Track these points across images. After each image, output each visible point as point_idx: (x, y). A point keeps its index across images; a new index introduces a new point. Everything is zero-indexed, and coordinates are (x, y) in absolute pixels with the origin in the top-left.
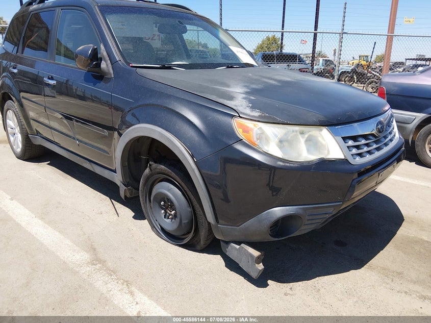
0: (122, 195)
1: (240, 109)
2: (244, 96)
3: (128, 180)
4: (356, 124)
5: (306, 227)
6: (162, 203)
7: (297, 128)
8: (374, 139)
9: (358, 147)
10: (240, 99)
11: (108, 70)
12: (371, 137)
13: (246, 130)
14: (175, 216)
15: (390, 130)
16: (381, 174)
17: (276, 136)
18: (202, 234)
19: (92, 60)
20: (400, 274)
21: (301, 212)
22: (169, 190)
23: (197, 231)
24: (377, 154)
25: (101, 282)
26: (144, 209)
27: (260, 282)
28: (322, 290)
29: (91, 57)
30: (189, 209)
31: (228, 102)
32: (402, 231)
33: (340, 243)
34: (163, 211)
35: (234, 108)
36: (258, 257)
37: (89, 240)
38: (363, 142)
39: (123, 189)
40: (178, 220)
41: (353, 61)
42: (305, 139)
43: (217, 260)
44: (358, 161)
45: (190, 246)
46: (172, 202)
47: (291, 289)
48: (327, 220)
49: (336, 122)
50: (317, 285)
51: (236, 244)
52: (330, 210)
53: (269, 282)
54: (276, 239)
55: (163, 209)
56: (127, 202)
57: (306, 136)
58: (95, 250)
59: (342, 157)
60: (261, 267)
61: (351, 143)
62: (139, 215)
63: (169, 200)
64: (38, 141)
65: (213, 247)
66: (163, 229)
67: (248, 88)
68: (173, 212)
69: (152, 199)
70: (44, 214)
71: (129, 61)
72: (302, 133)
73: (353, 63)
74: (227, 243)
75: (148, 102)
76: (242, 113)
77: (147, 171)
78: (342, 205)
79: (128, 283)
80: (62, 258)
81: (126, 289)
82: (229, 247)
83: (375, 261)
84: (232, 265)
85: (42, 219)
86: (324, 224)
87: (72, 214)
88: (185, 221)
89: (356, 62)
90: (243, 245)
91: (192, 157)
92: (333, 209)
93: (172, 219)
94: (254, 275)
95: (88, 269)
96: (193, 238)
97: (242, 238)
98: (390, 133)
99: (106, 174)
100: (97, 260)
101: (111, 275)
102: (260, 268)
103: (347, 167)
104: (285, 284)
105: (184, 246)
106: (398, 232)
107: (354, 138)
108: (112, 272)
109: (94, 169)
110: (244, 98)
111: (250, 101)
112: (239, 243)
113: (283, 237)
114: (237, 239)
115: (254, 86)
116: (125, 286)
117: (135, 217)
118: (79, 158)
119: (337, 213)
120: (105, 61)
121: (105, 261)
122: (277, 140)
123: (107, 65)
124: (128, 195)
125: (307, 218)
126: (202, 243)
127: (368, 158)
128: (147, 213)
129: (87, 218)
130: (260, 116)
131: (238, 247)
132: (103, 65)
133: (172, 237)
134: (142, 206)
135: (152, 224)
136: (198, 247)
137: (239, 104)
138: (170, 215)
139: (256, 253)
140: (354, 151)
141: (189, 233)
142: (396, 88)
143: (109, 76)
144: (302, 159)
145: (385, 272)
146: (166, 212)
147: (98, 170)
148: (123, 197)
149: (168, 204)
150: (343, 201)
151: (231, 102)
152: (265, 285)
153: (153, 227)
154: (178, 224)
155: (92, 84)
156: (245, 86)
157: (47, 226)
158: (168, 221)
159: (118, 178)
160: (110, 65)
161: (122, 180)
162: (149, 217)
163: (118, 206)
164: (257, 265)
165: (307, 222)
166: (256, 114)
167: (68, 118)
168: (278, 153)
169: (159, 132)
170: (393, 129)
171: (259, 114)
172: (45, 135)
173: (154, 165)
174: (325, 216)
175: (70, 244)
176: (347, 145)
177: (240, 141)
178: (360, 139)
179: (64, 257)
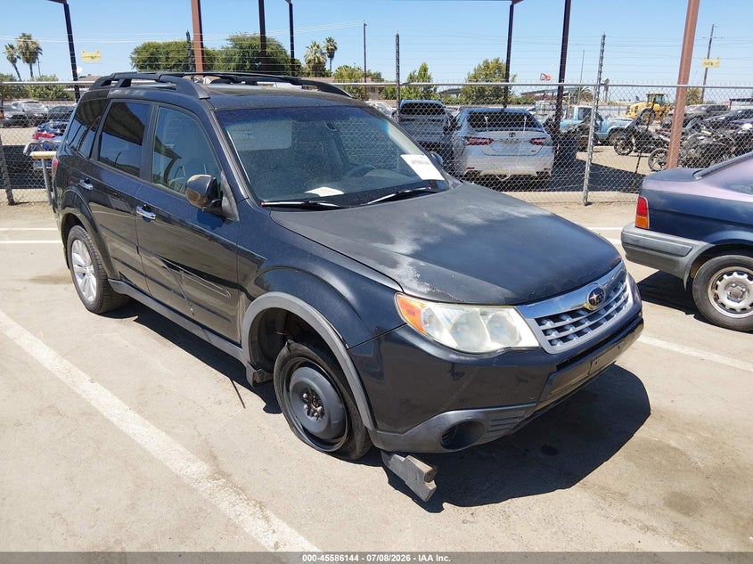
0: (250, 379)
1: (404, 281)
2: (411, 260)
3: (258, 359)
4: (557, 298)
5: (490, 434)
6: (305, 395)
7: (477, 309)
8: (586, 315)
9: (560, 329)
10: (406, 266)
11: (233, 211)
12: (581, 312)
13: (412, 311)
14: (322, 413)
15: (617, 295)
16: (594, 363)
17: (449, 320)
18: (358, 439)
19: (210, 198)
20: (623, 496)
21: (481, 416)
22: (314, 379)
23: (351, 434)
24: (591, 334)
25: (226, 503)
26: (279, 401)
27: (433, 505)
28: (514, 517)
29: (209, 193)
30: (341, 406)
31: (390, 270)
32: (643, 433)
33: (550, 451)
34: (306, 406)
35: (398, 280)
36: (429, 473)
37: (207, 443)
38: (569, 320)
39: (250, 372)
40: (325, 417)
41: (636, 105)
42: (487, 322)
43: (378, 473)
44: (561, 347)
45: (342, 454)
46: (317, 395)
47: (472, 514)
48: (518, 425)
49: (528, 300)
50: (507, 510)
51: (401, 455)
52: (521, 412)
53: (445, 505)
54: (451, 451)
55: (306, 403)
56: (256, 388)
57: (490, 317)
58: (215, 458)
59: (537, 345)
60: (432, 485)
61: (549, 324)
62: (272, 407)
63: (313, 391)
64: (123, 289)
65: (372, 456)
66: (305, 430)
67: (418, 244)
68: (320, 408)
69: (291, 388)
70: (141, 404)
71: (259, 198)
72: (483, 314)
73: (637, 107)
74: (390, 454)
75: (286, 263)
76: (406, 287)
77: (284, 351)
78: (536, 406)
79: (261, 505)
80: (173, 470)
81: (259, 514)
82: (392, 460)
83: (591, 478)
84: (396, 482)
85: (140, 412)
86: (515, 431)
87: (180, 403)
88: (335, 422)
89: (642, 106)
90: (409, 457)
91: (343, 342)
92: (524, 412)
93: (318, 416)
94: (424, 496)
95: (209, 485)
96: (345, 444)
97: (408, 449)
98: (617, 300)
99: (227, 347)
100: (219, 473)
101: (239, 494)
102: (431, 488)
103: (542, 358)
104: (465, 508)
105: (334, 454)
106: (637, 434)
107: (555, 318)
108: (239, 490)
109: (208, 338)
110: (411, 264)
111: (419, 269)
112: (404, 454)
113: (459, 448)
114: (403, 449)
115: (428, 239)
116: (258, 509)
117: (267, 410)
118: (186, 321)
119: (532, 416)
120: (228, 198)
121: (230, 475)
122: (450, 326)
123: (230, 204)
124: (258, 380)
125: (491, 423)
126: (358, 450)
127: (576, 342)
128: (284, 406)
129: (202, 410)
130: (429, 293)
131: (403, 459)
132: (225, 203)
133: (319, 442)
134: (278, 396)
135: (290, 419)
136: (354, 457)
137: (404, 274)
138: (315, 411)
139: (425, 468)
140: (554, 335)
141: (340, 436)
142: (663, 201)
143: (233, 219)
144: (483, 349)
145: (604, 492)
146: (309, 408)
147: (215, 341)
148: (251, 382)
149: (313, 398)
150: (538, 402)
151: (394, 270)
152: (439, 509)
153: (292, 426)
154: (326, 424)
155: (209, 227)
156: (415, 240)
157: (147, 422)
158: (313, 419)
159: (244, 355)
160: (234, 204)
161: (249, 359)
162: (286, 411)
163: (243, 390)
164: (427, 483)
165: (490, 429)
166: (425, 289)
167: (172, 266)
168: (451, 342)
169: (301, 307)
170: (625, 291)
171: (429, 289)
172: (134, 282)
173: (294, 345)
174: (513, 421)
175: (182, 449)
176: (543, 327)
177: (403, 325)
178: (564, 317)
179: (176, 469)
